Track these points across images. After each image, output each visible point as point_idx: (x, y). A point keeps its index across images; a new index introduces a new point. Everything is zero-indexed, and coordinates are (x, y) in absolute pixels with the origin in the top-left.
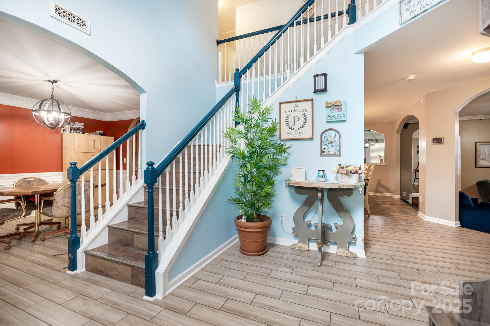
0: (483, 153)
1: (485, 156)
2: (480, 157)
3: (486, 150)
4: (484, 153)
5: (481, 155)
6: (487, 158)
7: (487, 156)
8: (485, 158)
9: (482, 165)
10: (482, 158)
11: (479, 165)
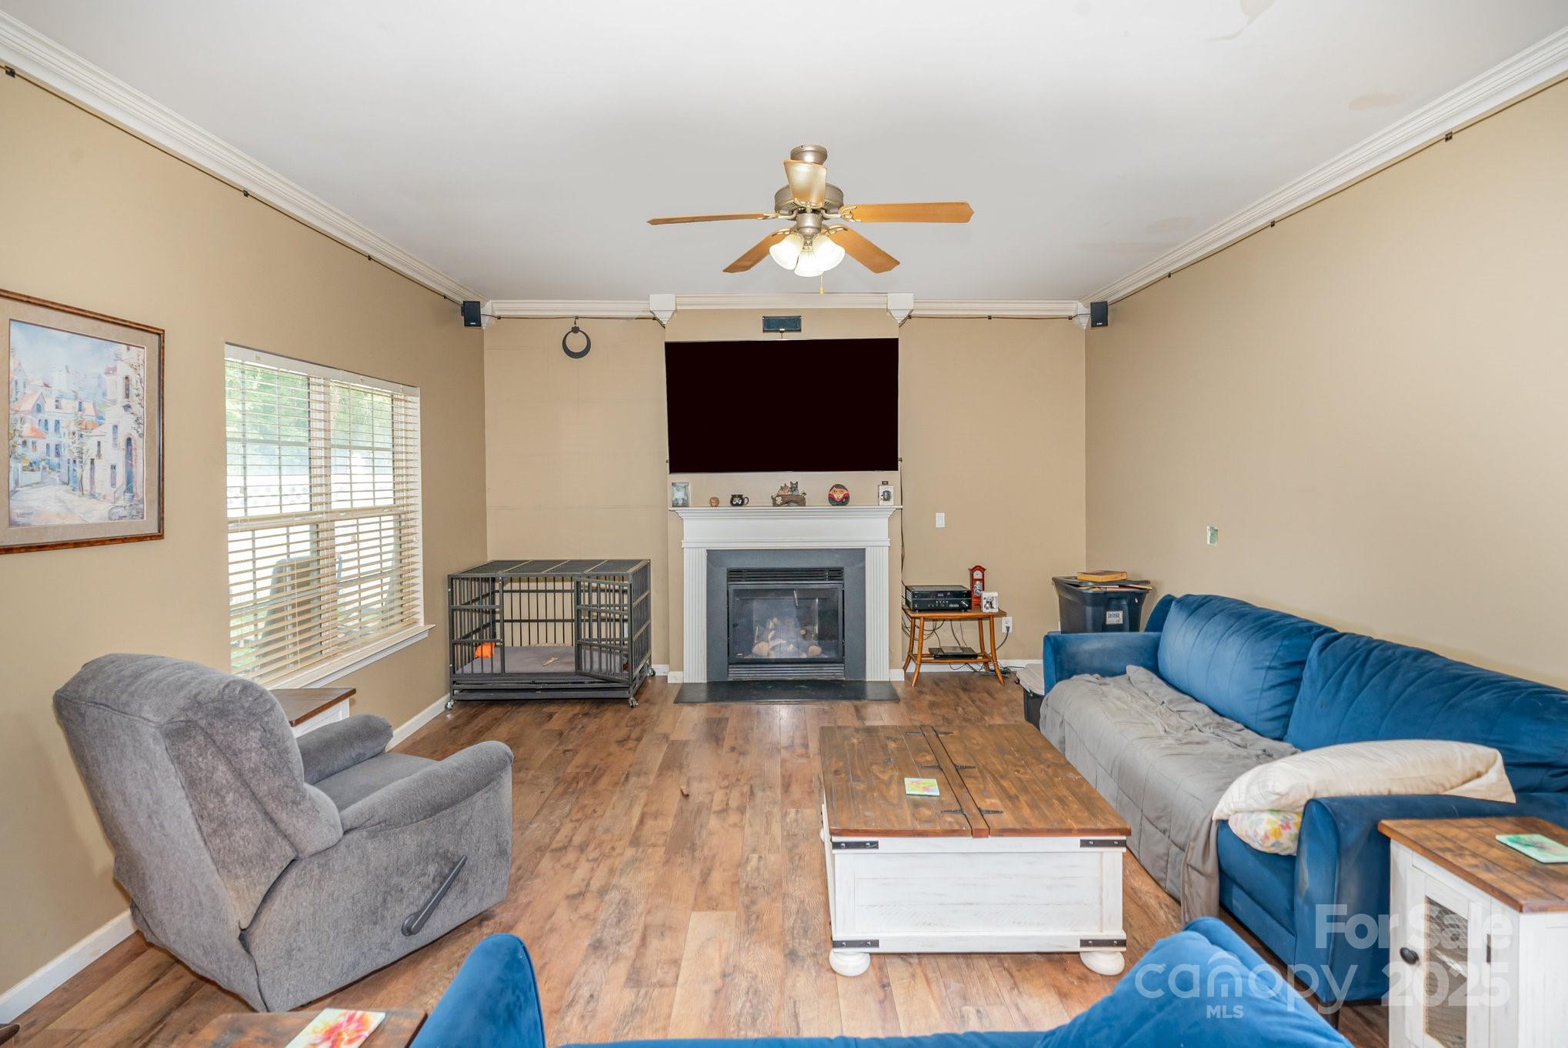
0: (39, 408)
1: (52, 439)
2: (20, 450)
3: (60, 382)
4: (49, 405)
5: (26, 430)
6: (66, 454)
7: (66, 440)
8: (55, 460)
9: (36, 522)
10: (31, 456)
11: (12, 523)
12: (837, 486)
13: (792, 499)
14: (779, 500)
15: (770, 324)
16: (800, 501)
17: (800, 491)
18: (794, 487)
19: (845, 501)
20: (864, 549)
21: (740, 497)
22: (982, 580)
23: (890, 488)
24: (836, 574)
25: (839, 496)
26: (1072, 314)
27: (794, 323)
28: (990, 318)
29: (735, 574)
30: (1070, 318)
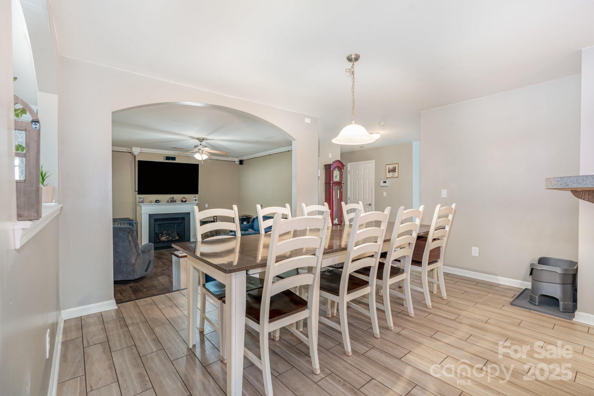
12: (184, 198)
13: (173, 201)
14: (170, 201)
15: (168, 158)
16: (175, 201)
17: (175, 199)
18: (173, 198)
19: (185, 201)
20: (190, 213)
21: (158, 200)
22: (216, 219)
23: (197, 198)
24: (183, 219)
25: (184, 200)
26: (235, 161)
27: (174, 159)
28: (218, 160)
29: (156, 220)
30: (234, 161)
